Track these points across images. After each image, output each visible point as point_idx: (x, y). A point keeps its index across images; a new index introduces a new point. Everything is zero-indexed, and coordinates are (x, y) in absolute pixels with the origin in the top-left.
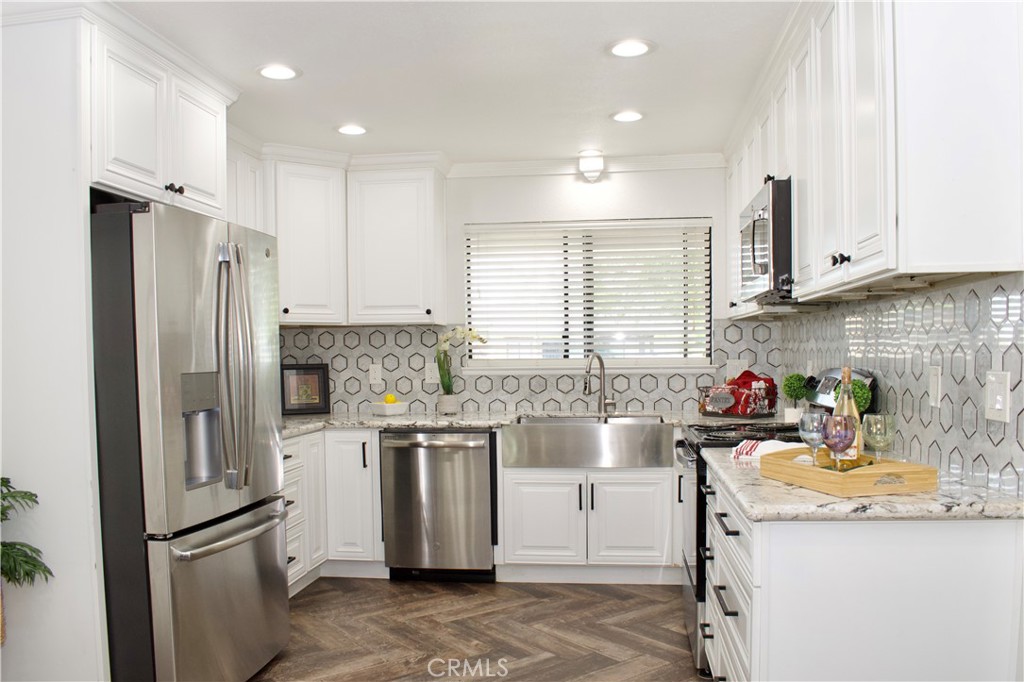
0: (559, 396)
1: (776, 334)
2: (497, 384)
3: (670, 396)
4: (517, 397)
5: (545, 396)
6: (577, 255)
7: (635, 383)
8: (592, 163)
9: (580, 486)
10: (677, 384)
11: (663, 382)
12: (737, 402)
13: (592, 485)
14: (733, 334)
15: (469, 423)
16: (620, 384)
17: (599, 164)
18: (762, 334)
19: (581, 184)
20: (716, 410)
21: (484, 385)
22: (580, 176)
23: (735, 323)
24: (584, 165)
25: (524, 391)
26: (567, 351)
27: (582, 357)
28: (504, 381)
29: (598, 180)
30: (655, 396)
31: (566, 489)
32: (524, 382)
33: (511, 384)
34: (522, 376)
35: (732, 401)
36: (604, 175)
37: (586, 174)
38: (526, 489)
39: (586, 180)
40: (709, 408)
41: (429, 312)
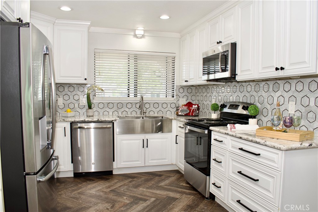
0: (127, 110)
1: (194, 91)
2: (106, 105)
3: (162, 110)
4: (112, 110)
5: (122, 110)
7: (152, 105)
8: (140, 32)
9: (143, 140)
10: (165, 106)
11: (160, 105)
12: (190, 112)
13: (147, 139)
14: (181, 90)
16: (147, 106)
17: (142, 33)
18: (190, 91)
19: (135, 39)
20: (182, 114)
21: (101, 106)
22: (135, 36)
23: (183, 87)
24: (137, 32)
25: (115, 108)
26: (129, 94)
27: (134, 96)
28: (109, 104)
29: (141, 38)
30: (158, 110)
31: (138, 141)
32: (115, 105)
33: (111, 106)
34: (115, 103)
35: (188, 111)
36: (143, 36)
37: (137, 36)
38: (124, 142)
39: (137, 38)
40: (180, 114)
41: (86, 79)
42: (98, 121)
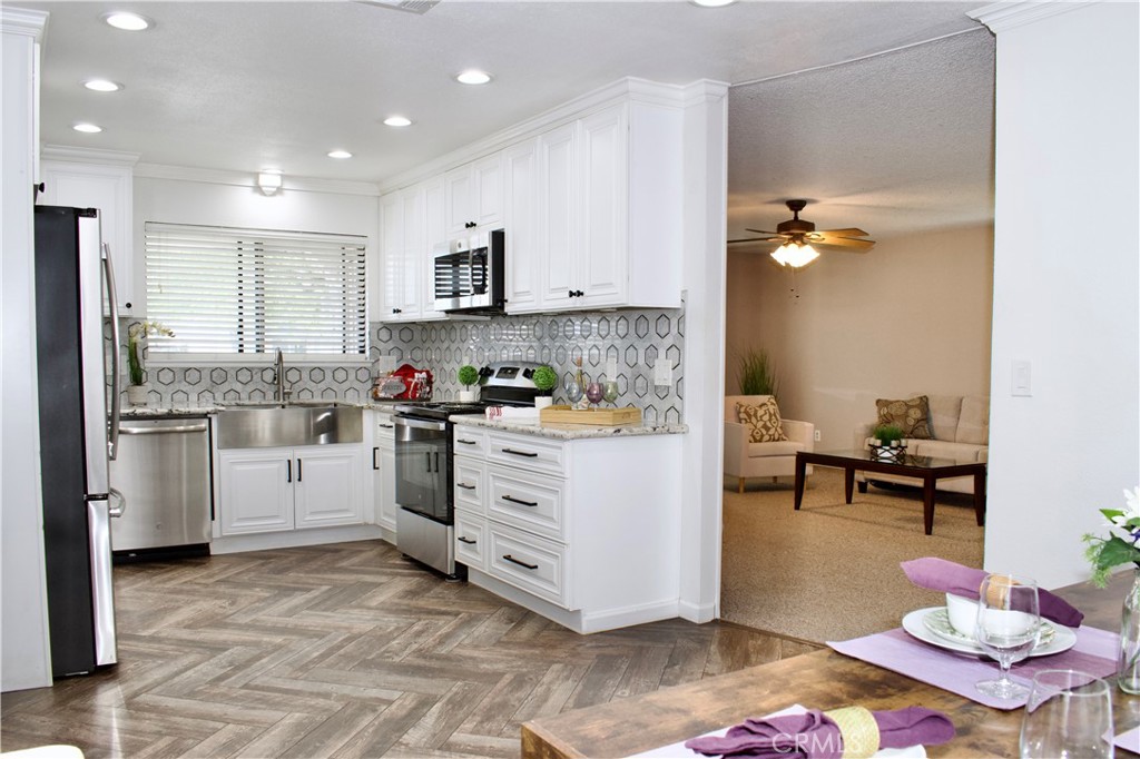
0: (238, 387)
1: (417, 336)
2: (180, 376)
3: (335, 386)
4: (198, 388)
5: (226, 387)
6: (249, 260)
7: (305, 375)
8: (270, 178)
9: (289, 461)
10: (341, 375)
11: (329, 375)
12: (408, 389)
13: (299, 460)
14: (384, 335)
15: (187, 410)
16: (293, 376)
17: (277, 182)
18: (406, 335)
19: (257, 196)
20: (388, 396)
21: (166, 377)
22: (258, 189)
23: (388, 326)
24: (263, 181)
25: (206, 382)
26: (241, 346)
27: (254, 351)
28: (186, 373)
29: (274, 194)
30: (322, 386)
31: (276, 466)
32: (206, 374)
33: (194, 376)
34: (204, 368)
35: (404, 388)
36: (279, 190)
37: (264, 189)
38: (239, 468)
39: (263, 193)
40: (382, 395)
41: (129, 305)
42: (168, 414)
